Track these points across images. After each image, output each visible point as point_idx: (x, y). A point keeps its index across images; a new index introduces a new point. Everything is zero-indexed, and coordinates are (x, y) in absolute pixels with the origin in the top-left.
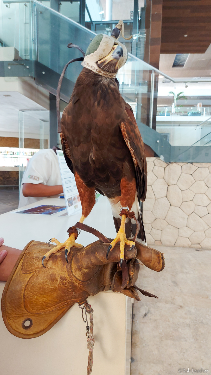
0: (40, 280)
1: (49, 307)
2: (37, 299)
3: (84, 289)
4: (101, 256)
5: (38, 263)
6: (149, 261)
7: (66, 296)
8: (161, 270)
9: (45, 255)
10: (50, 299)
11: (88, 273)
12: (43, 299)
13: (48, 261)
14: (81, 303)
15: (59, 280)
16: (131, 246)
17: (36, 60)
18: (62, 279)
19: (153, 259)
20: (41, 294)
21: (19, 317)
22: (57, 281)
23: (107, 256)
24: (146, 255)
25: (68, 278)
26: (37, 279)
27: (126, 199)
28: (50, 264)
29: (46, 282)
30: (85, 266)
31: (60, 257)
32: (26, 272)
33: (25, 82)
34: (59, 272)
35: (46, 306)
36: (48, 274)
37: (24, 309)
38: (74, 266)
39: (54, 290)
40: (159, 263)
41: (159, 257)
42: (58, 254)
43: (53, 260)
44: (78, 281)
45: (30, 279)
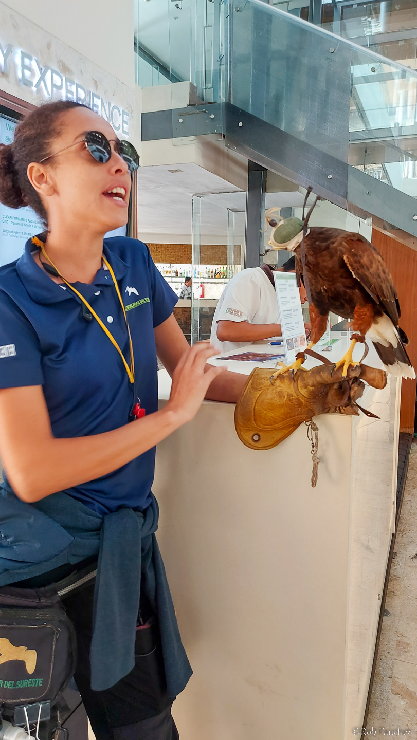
0: (269, 396)
1: (277, 423)
2: (266, 414)
3: (309, 407)
4: (326, 376)
5: (266, 382)
6: (374, 380)
7: (292, 412)
8: (383, 388)
9: (273, 375)
10: (277, 415)
11: (313, 391)
12: (271, 414)
13: (275, 380)
14: (307, 420)
15: (286, 396)
16: (355, 366)
17: (228, 101)
18: (289, 395)
19: (377, 378)
20: (270, 409)
21: (249, 430)
22: (284, 397)
23: (331, 373)
24: (371, 375)
25: (295, 395)
26: (266, 395)
27: (358, 324)
28: (278, 382)
29: (274, 398)
30: (310, 384)
31: (287, 376)
32: (255, 389)
33: (207, 145)
34: (286, 389)
35: (274, 422)
36: (276, 391)
37: (254, 423)
38: (300, 383)
39: (282, 406)
40: (382, 381)
41: (382, 375)
42: (285, 375)
43: (281, 379)
44: (304, 398)
45: (260, 395)
